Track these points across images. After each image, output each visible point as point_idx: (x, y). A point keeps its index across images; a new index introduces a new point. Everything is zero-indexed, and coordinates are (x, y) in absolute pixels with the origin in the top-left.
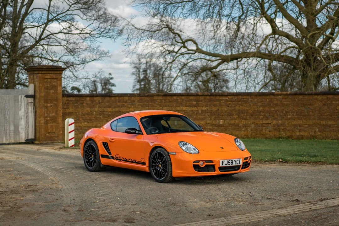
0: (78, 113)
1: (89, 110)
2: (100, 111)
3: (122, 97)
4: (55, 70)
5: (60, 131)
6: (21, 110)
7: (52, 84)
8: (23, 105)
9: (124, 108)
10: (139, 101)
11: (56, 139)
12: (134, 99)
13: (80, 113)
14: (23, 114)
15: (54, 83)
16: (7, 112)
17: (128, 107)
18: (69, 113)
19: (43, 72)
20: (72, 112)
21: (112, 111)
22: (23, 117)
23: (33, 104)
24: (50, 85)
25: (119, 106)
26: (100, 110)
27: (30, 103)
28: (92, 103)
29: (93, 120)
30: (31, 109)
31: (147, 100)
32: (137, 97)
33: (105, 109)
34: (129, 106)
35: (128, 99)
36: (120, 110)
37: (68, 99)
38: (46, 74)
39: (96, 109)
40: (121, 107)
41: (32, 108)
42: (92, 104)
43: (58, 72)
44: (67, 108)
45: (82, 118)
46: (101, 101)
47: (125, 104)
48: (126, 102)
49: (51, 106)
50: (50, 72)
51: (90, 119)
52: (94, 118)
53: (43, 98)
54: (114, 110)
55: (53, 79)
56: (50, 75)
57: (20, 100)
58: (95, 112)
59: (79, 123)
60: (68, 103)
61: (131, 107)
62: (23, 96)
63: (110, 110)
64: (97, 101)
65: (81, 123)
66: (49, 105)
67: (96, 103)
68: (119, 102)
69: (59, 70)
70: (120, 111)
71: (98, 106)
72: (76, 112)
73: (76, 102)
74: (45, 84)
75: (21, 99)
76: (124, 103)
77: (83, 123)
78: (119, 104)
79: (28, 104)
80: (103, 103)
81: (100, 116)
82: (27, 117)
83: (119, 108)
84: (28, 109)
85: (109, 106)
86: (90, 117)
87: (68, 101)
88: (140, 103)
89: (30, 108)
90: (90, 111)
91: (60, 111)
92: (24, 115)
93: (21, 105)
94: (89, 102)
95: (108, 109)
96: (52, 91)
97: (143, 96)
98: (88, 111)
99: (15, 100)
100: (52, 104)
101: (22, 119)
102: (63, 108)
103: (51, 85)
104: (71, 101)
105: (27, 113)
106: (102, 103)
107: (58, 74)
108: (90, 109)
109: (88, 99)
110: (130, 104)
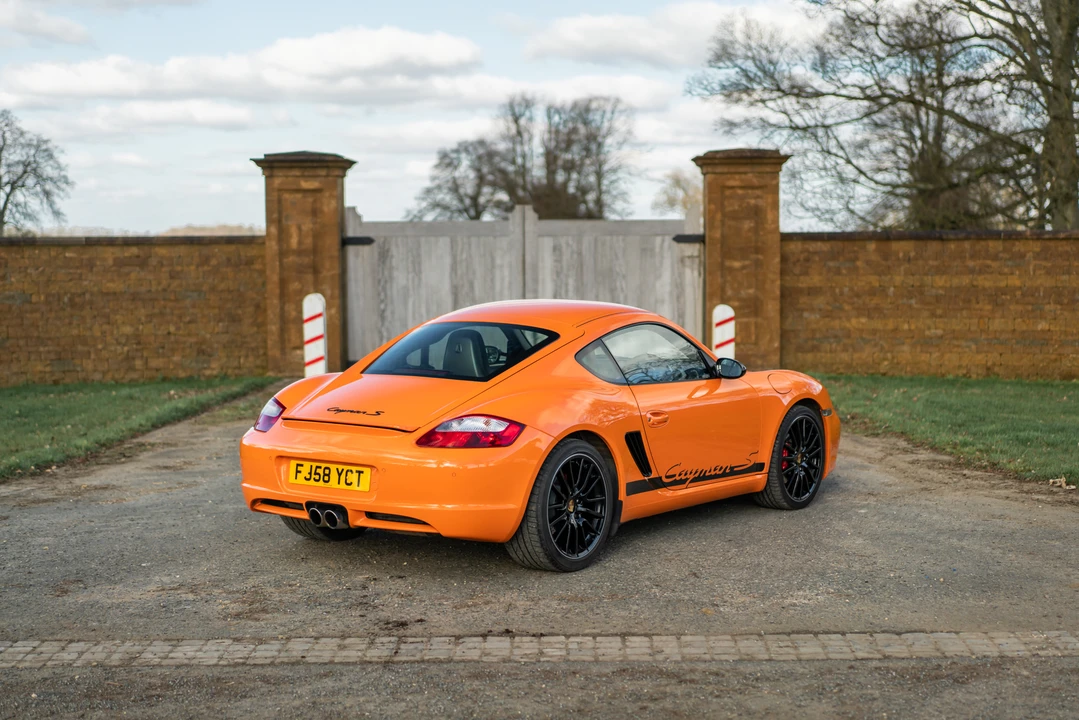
0: (837, 290)
1: (874, 280)
2: (911, 283)
3: (983, 243)
4: (755, 161)
5: (771, 341)
6: (658, 277)
7: (748, 203)
8: (667, 263)
9: (988, 276)
10: (1037, 256)
11: (759, 362)
12: (1022, 250)
13: (846, 290)
14: (667, 288)
15: (753, 202)
16: (618, 284)
17: (1000, 274)
18: (810, 288)
19: (719, 169)
20: (818, 285)
21: (948, 285)
22: (667, 297)
23: (697, 260)
24: (740, 206)
25: (972, 271)
26: (910, 280)
27: (689, 257)
28: (886, 259)
29: (885, 312)
30: (692, 278)
31: (1067, 252)
32: (1031, 242)
33: (928, 280)
34: (1006, 270)
35: (1001, 248)
36: (975, 283)
37: (806, 246)
38: (729, 176)
39: (898, 279)
40: (980, 272)
41: (696, 273)
42: (883, 263)
43: (768, 169)
44: (806, 273)
45: (853, 303)
46: (912, 254)
47: (995, 265)
48: (995, 258)
49: (743, 268)
50: (742, 169)
51: (877, 309)
52: (890, 306)
53: (719, 246)
54: (956, 281)
55: (753, 187)
56: (743, 176)
57: (657, 250)
58: (895, 287)
59: (840, 318)
60: (807, 260)
61: (1012, 274)
62: (668, 240)
63: (940, 281)
64: (901, 255)
65: (849, 320)
66: (737, 264)
67: (898, 259)
68: (972, 257)
69: (765, 161)
70: (973, 286)
71: (902, 268)
72: (834, 285)
73: (834, 256)
74: (726, 203)
75: (662, 247)
76: (989, 262)
77: (854, 321)
78: (971, 264)
79: (682, 260)
80: (920, 262)
81: (911, 298)
82: (678, 298)
83: (971, 276)
84: (681, 275)
85: (940, 271)
86: (875, 301)
87: (806, 254)
88: (1044, 263)
89: (688, 272)
90: (877, 285)
91: (773, 281)
92: (671, 293)
93: (661, 263)
94: (874, 257)
95: (937, 278)
96: (747, 225)
97: (1050, 239)
98: (870, 283)
99: (644, 250)
100: (747, 262)
101: (663, 302)
102: (783, 273)
103: (745, 205)
104: (815, 253)
105: (679, 287)
106: (916, 259)
107: (767, 173)
108: (877, 277)
109: (872, 246)
110: (1010, 263)
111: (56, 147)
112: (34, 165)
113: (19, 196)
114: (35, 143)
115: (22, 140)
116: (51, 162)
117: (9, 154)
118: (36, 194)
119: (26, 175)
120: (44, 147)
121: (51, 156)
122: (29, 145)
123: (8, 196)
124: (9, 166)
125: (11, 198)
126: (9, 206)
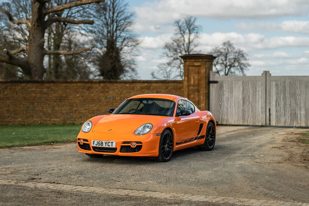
111: (245, 53)
112: (238, 59)
113: (232, 70)
114: (238, 51)
115: (234, 51)
116: (243, 58)
117: (230, 56)
118: (238, 69)
119: (235, 62)
120: (241, 53)
121: (243, 56)
122: (236, 52)
123: (229, 70)
124: (229, 59)
125: (230, 70)
126: (229, 73)
